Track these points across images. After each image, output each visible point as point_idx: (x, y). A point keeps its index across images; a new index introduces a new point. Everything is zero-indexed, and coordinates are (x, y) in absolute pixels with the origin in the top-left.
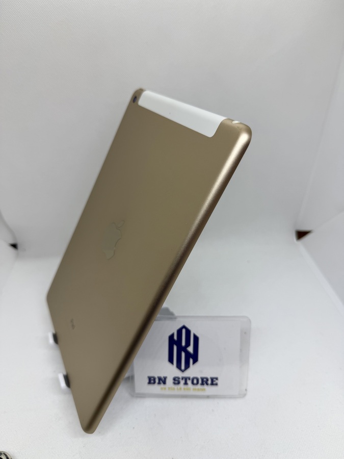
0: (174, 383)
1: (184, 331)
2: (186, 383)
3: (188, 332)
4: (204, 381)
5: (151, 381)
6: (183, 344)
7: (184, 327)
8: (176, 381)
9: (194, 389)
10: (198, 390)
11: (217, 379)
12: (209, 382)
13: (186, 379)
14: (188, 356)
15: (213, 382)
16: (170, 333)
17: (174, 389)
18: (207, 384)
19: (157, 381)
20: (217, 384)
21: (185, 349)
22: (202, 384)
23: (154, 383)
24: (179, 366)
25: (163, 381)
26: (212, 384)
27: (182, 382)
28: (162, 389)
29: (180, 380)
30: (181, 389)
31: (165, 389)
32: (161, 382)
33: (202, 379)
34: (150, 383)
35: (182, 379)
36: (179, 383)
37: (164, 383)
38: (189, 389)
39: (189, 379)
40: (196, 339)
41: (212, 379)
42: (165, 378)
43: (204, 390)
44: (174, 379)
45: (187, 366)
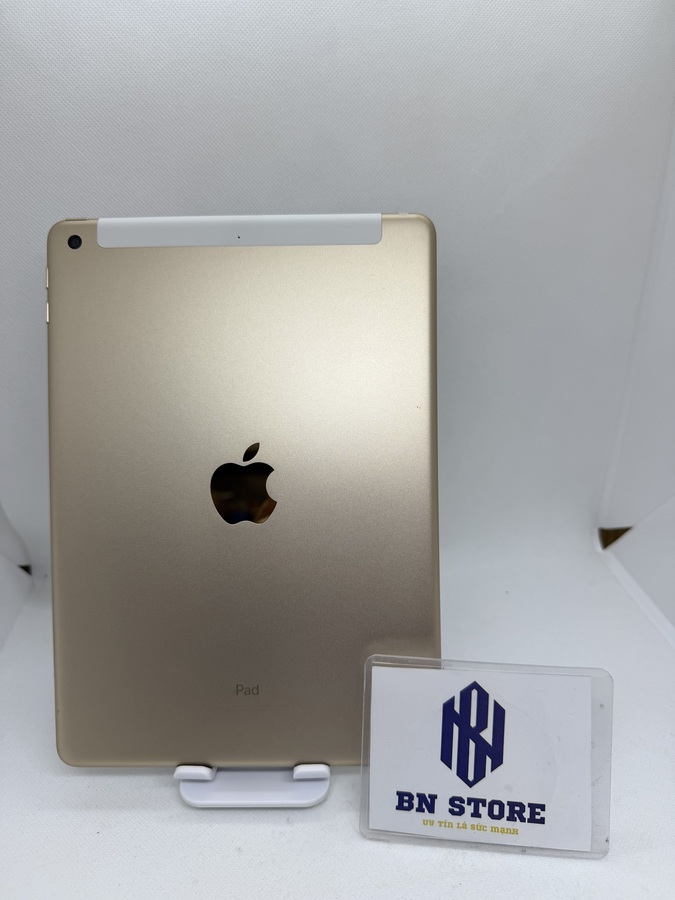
0: (452, 812)
1: (474, 693)
2: (476, 814)
3: (483, 697)
4: (516, 811)
5: (404, 801)
6: (473, 723)
7: (475, 685)
8: (456, 806)
9: (494, 829)
10: (503, 832)
11: (543, 807)
12: (527, 814)
13: (477, 802)
14: (482, 749)
15: (535, 814)
16: (447, 699)
17: (451, 825)
18: (523, 820)
19: (416, 802)
20: (542, 821)
22: (511, 818)
23: (410, 807)
24: (462, 773)
25: (427, 803)
26: (532, 820)
27: (469, 809)
28: (425, 822)
29: (465, 805)
30: (465, 826)
31: (432, 823)
32: (424, 806)
33: (512, 805)
34: (400, 807)
35: (469, 803)
36: (462, 811)
37: (431, 810)
38: (482, 828)
39: (484, 805)
40: (500, 712)
41: (532, 806)
42: (433, 797)
43: (515, 832)
44: (452, 801)
45: (480, 774)
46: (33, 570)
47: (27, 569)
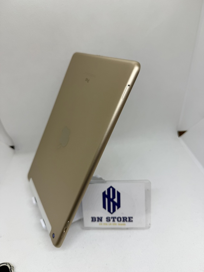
0: (107, 221)
1: (111, 189)
2: (114, 221)
3: (114, 190)
4: (125, 219)
5: (93, 219)
6: (111, 197)
7: (111, 187)
8: (108, 219)
9: (119, 224)
10: (121, 224)
11: (132, 218)
12: (128, 220)
13: (114, 218)
14: (114, 204)
15: (130, 219)
16: (103, 191)
17: (107, 224)
18: (126, 221)
19: (97, 219)
20: (132, 221)
21: (112, 200)
22: (124, 221)
23: (95, 221)
24: (109, 211)
25: (100, 219)
26: (129, 221)
27: (112, 220)
28: (100, 224)
29: (110, 219)
30: (111, 224)
31: (102, 224)
32: (99, 220)
33: (123, 218)
35: (112, 218)
36: (110, 221)
37: (101, 221)
38: (116, 224)
39: (116, 218)
40: (119, 194)
41: (129, 218)
42: (102, 218)
43: (125, 224)
44: (107, 218)
45: (114, 210)
46: (15, 148)
47: (13, 147)
